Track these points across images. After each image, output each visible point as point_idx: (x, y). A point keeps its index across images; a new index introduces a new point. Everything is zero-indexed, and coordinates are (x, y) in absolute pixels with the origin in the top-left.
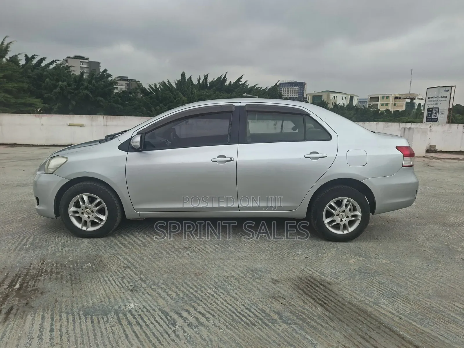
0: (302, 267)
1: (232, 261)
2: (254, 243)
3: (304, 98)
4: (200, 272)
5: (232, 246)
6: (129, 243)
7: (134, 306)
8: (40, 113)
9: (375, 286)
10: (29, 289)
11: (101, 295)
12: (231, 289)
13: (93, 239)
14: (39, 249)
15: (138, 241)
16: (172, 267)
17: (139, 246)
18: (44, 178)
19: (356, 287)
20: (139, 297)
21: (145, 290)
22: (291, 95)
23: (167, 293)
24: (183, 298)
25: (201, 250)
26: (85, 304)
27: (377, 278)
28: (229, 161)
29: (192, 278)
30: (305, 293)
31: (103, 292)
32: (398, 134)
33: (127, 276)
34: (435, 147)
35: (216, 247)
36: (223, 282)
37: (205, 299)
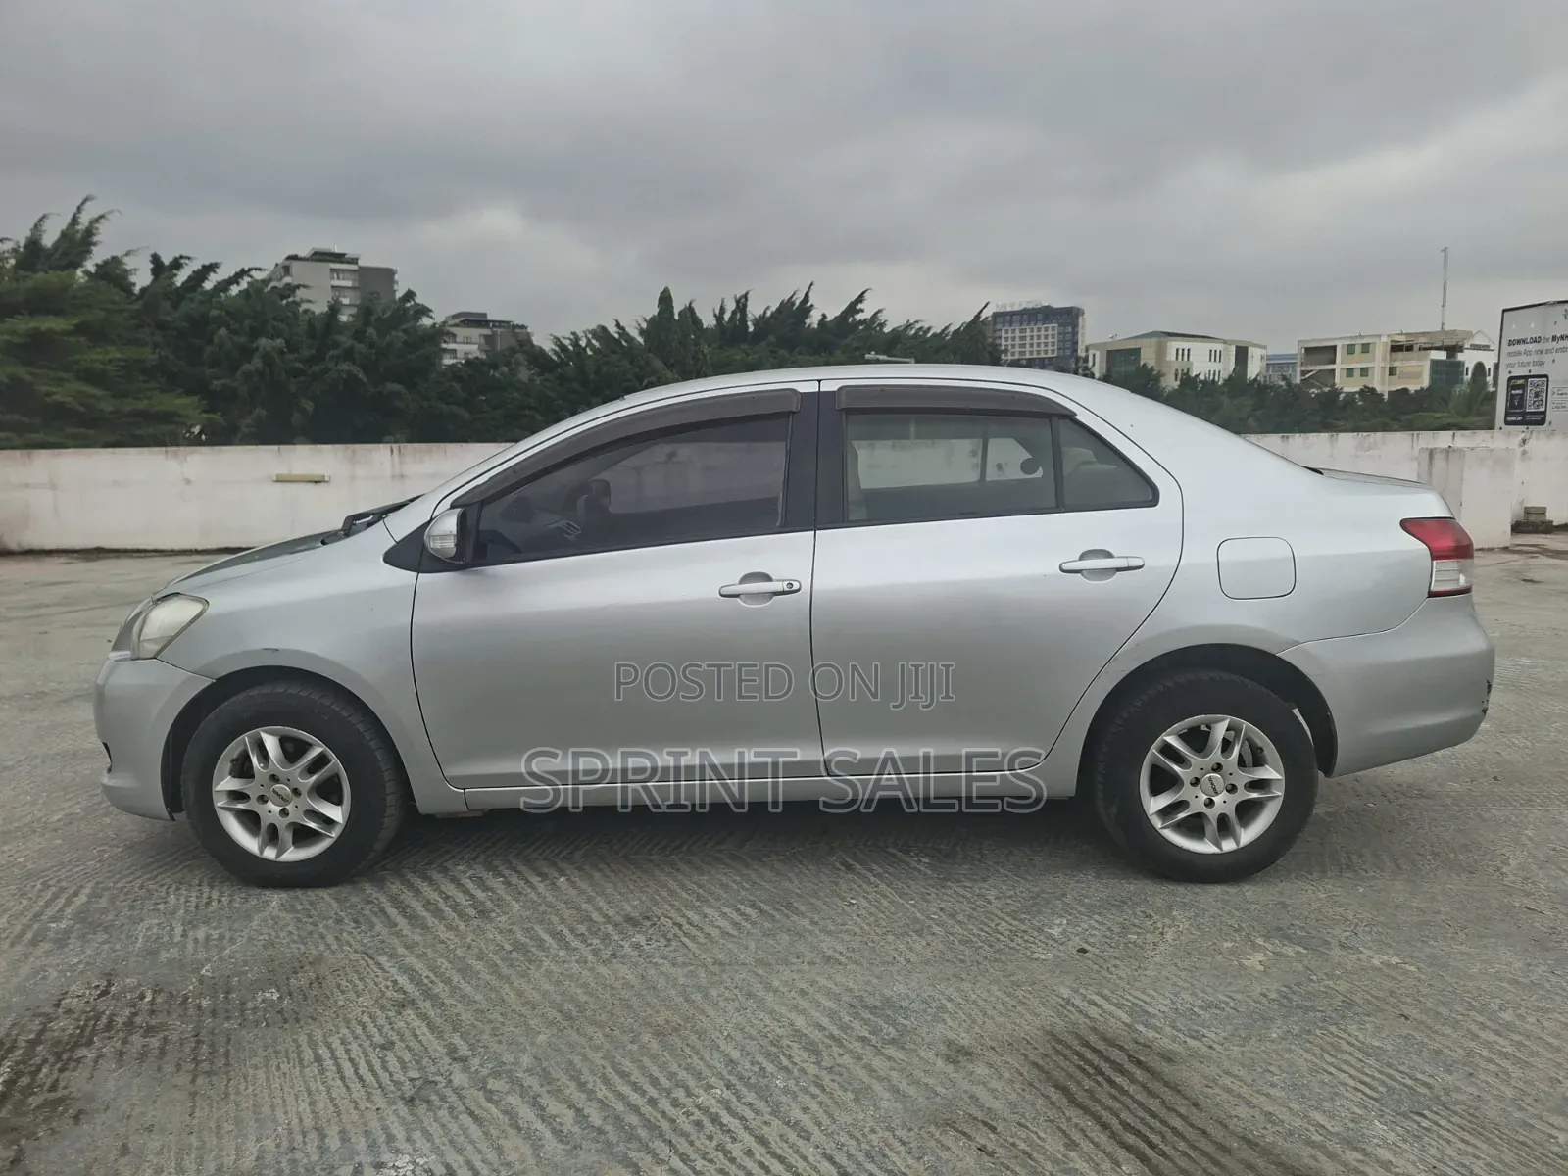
0: (1065, 992)
1: (798, 971)
2: (885, 896)
3: (1078, 359)
4: (677, 1020)
5: (802, 908)
6: (428, 904)
7: (411, 1167)
8: (196, 442)
9: (1346, 1062)
10: (35, 1101)
11: (295, 1121)
12: (786, 1091)
13: (299, 893)
14: (102, 937)
15: (461, 898)
16: (573, 1000)
17: (462, 915)
18: (126, 676)
19: (1272, 1069)
20: (434, 1129)
21: (461, 1097)
22: (1031, 352)
23: (543, 1109)
24: (600, 1131)
25: (686, 927)
26: (229, 1161)
27: (1353, 1028)
28: (784, 593)
29: (642, 1046)
30: (1073, 1101)
31: (304, 1106)
32: (1409, 472)
33: (402, 1039)
34: (1543, 511)
35: (743, 914)
36: (761, 1059)
37: (685, 1135)
